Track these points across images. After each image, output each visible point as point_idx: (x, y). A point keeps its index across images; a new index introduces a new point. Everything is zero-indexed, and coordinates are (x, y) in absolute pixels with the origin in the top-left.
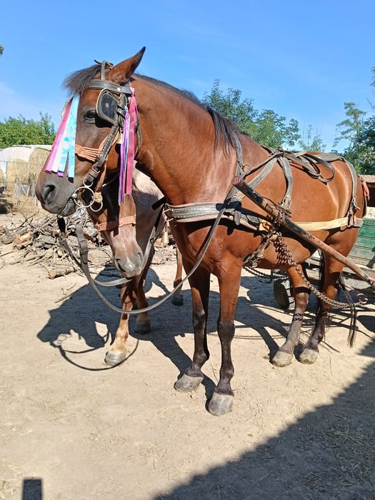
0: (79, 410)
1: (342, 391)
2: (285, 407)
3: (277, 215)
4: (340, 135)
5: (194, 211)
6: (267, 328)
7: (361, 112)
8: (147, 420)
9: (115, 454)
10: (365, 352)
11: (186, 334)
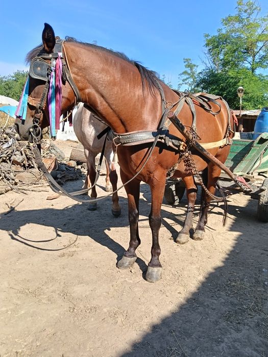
0: (54, 291)
1: (227, 256)
2: (195, 271)
3: (191, 138)
4: (181, 82)
5: (137, 137)
6: (165, 219)
7: (195, 66)
8: (106, 292)
9: (92, 319)
10: (232, 229)
11: (111, 228)
